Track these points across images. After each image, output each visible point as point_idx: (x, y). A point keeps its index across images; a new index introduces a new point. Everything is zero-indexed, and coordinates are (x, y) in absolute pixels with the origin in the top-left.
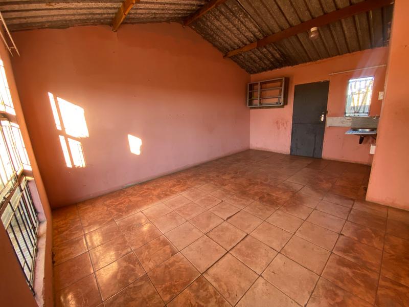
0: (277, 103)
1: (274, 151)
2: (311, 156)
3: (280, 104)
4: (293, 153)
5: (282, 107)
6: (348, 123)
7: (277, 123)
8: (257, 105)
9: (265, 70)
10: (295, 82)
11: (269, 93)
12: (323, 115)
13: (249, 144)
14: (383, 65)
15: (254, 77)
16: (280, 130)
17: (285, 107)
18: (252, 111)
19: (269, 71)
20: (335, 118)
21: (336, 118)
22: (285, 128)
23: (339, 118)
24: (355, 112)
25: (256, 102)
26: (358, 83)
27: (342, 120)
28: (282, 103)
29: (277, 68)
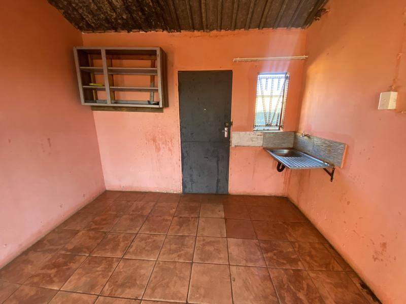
0: (149, 103)
1: (153, 191)
2: (214, 192)
3: (158, 104)
4: (187, 191)
5: (160, 110)
6: (259, 141)
7: (154, 140)
8: (105, 101)
9: (116, 30)
10: (179, 64)
11: (129, 80)
12: (226, 129)
13: (103, 181)
14: (304, 56)
15: (90, 40)
16: (161, 152)
17: (165, 110)
18: (97, 114)
19: (124, 33)
20: (242, 134)
21: (244, 133)
22: (170, 150)
23: (248, 133)
24: (267, 125)
25: (104, 96)
26: (270, 80)
27: (252, 136)
28: (161, 103)
29: (140, 28)
